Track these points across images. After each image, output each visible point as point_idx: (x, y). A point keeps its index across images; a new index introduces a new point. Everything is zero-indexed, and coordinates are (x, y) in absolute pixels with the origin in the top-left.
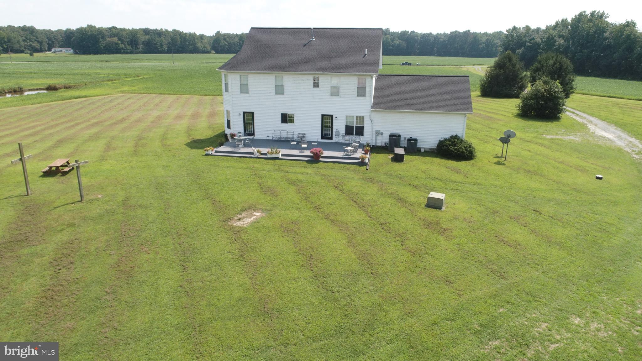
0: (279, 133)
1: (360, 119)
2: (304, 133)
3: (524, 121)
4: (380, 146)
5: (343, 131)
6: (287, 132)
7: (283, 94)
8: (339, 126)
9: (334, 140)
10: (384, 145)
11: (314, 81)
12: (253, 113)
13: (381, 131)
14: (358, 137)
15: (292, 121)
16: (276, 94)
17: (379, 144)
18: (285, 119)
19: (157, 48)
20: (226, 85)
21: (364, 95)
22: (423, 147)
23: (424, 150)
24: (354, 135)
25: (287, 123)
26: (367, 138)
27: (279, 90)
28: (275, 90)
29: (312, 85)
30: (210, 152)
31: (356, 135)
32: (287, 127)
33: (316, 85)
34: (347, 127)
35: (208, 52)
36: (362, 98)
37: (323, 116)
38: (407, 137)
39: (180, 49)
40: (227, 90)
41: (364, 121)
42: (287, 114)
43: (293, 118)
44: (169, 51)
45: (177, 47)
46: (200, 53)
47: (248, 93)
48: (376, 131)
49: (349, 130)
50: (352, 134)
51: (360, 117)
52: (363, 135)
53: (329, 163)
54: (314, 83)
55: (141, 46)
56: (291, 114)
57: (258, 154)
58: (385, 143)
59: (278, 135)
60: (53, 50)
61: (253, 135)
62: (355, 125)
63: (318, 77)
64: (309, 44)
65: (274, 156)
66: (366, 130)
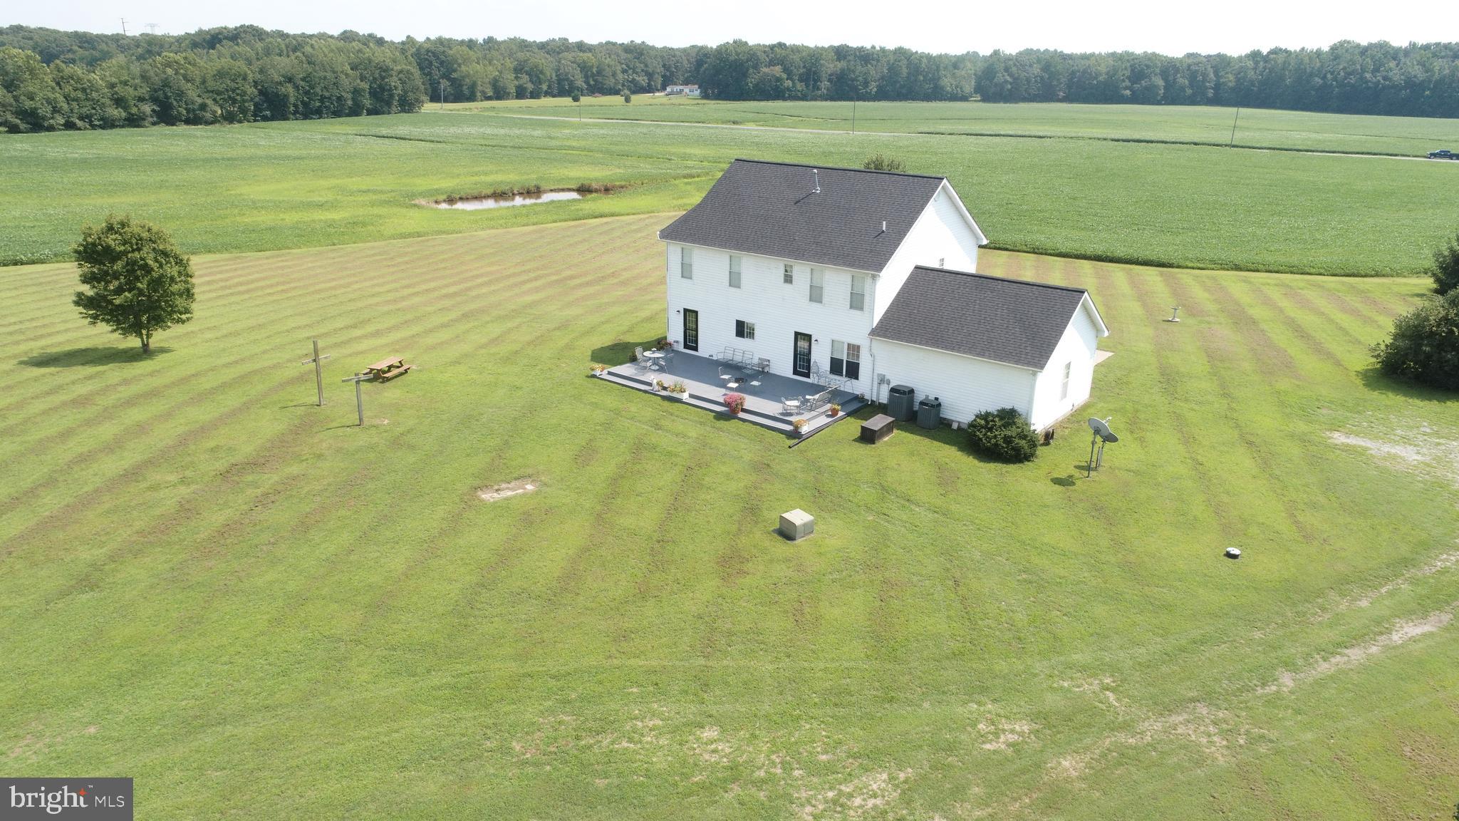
0: (731, 352)
1: (854, 349)
2: (768, 358)
4: (885, 405)
5: (826, 366)
6: (743, 353)
7: (739, 287)
8: (821, 357)
9: (814, 378)
11: (786, 271)
12: (696, 312)
13: (886, 377)
14: (850, 381)
15: (751, 335)
16: (730, 285)
17: (883, 399)
18: (742, 330)
19: (855, 89)
21: (861, 308)
22: (958, 420)
23: (959, 427)
24: (844, 376)
25: (743, 337)
26: (865, 385)
27: (734, 280)
28: (728, 279)
29: (782, 278)
30: (598, 373)
31: (846, 376)
32: (744, 343)
33: (788, 279)
34: (832, 360)
35: (964, 98)
36: (858, 313)
37: (796, 334)
38: (930, 395)
39: (904, 91)
41: (860, 354)
42: (744, 322)
43: (753, 330)
44: (882, 95)
45: (898, 85)
46: (945, 100)
47: (692, 279)
48: (877, 375)
49: (836, 366)
50: (841, 374)
51: (854, 346)
52: (857, 378)
54: (786, 276)
55: (824, 85)
56: (750, 324)
57: (657, 388)
60: (669, 89)
61: (696, 349)
62: (845, 359)
63: (791, 266)
64: (806, 200)
65: (675, 395)
66: (864, 371)
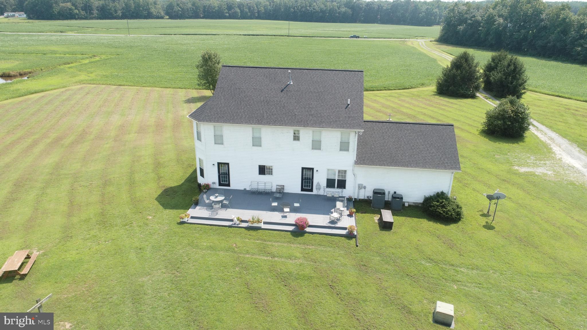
0: (257, 184)
1: (343, 173)
2: (283, 185)
3: (491, 142)
4: (363, 200)
5: (324, 183)
6: (265, 184)
7: (261, 146)
8: (320, 179)
9: (315, 192)
10: (366, 198)
11: (294, 134)
12: (228, 164)
13: (364, 185)
14: (340, 190)
15: (271, 173)
16: (253, 146)
17: (362, 197)
18: (263, 170)
19: (111, 14)
20: (199, 134)
21: (348, 150)
22: (407, 201)
23: (409, 204)
24: (336, 188)
25: (265, 174)
26: (350, 191)
27: (257, 142)
28: (252, 142)
29: (292, 138)
30: (185, 220)
31: (337, 188)
32: (265, 178)
33: (296, 138)
34: (328, 180)
35: (162, 18)
36: (345, 152)
37: (303, 169)
38: (391, 191)
40: (199, 139)
41: (347, 175)
42: (265, 166)
43: (272, 169)
45: (131, 12)
47: (223, 144)
48: (359, 184)
49: (330, 183)
50: (334, 187)
51: (342, 171)
52: (345, 188)
53: (315, 235)
54: (294, 136)
55: (95, 12)
56: (269, 166)
57: (238, 222)
58: (368, 197)
59: (255, 187)
60: (5, 14)
61: (229, 185)
62: (337, 179)
63: (298, 131)
64: (287, 89)
65: (255, 225)
66: (349, 184)
